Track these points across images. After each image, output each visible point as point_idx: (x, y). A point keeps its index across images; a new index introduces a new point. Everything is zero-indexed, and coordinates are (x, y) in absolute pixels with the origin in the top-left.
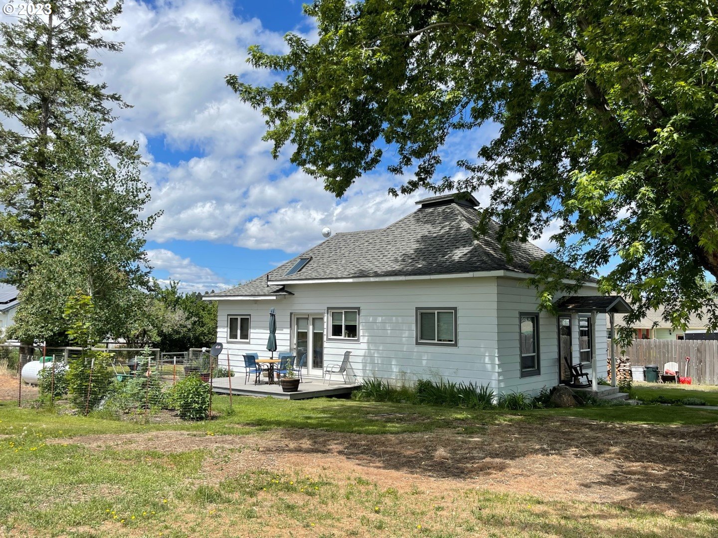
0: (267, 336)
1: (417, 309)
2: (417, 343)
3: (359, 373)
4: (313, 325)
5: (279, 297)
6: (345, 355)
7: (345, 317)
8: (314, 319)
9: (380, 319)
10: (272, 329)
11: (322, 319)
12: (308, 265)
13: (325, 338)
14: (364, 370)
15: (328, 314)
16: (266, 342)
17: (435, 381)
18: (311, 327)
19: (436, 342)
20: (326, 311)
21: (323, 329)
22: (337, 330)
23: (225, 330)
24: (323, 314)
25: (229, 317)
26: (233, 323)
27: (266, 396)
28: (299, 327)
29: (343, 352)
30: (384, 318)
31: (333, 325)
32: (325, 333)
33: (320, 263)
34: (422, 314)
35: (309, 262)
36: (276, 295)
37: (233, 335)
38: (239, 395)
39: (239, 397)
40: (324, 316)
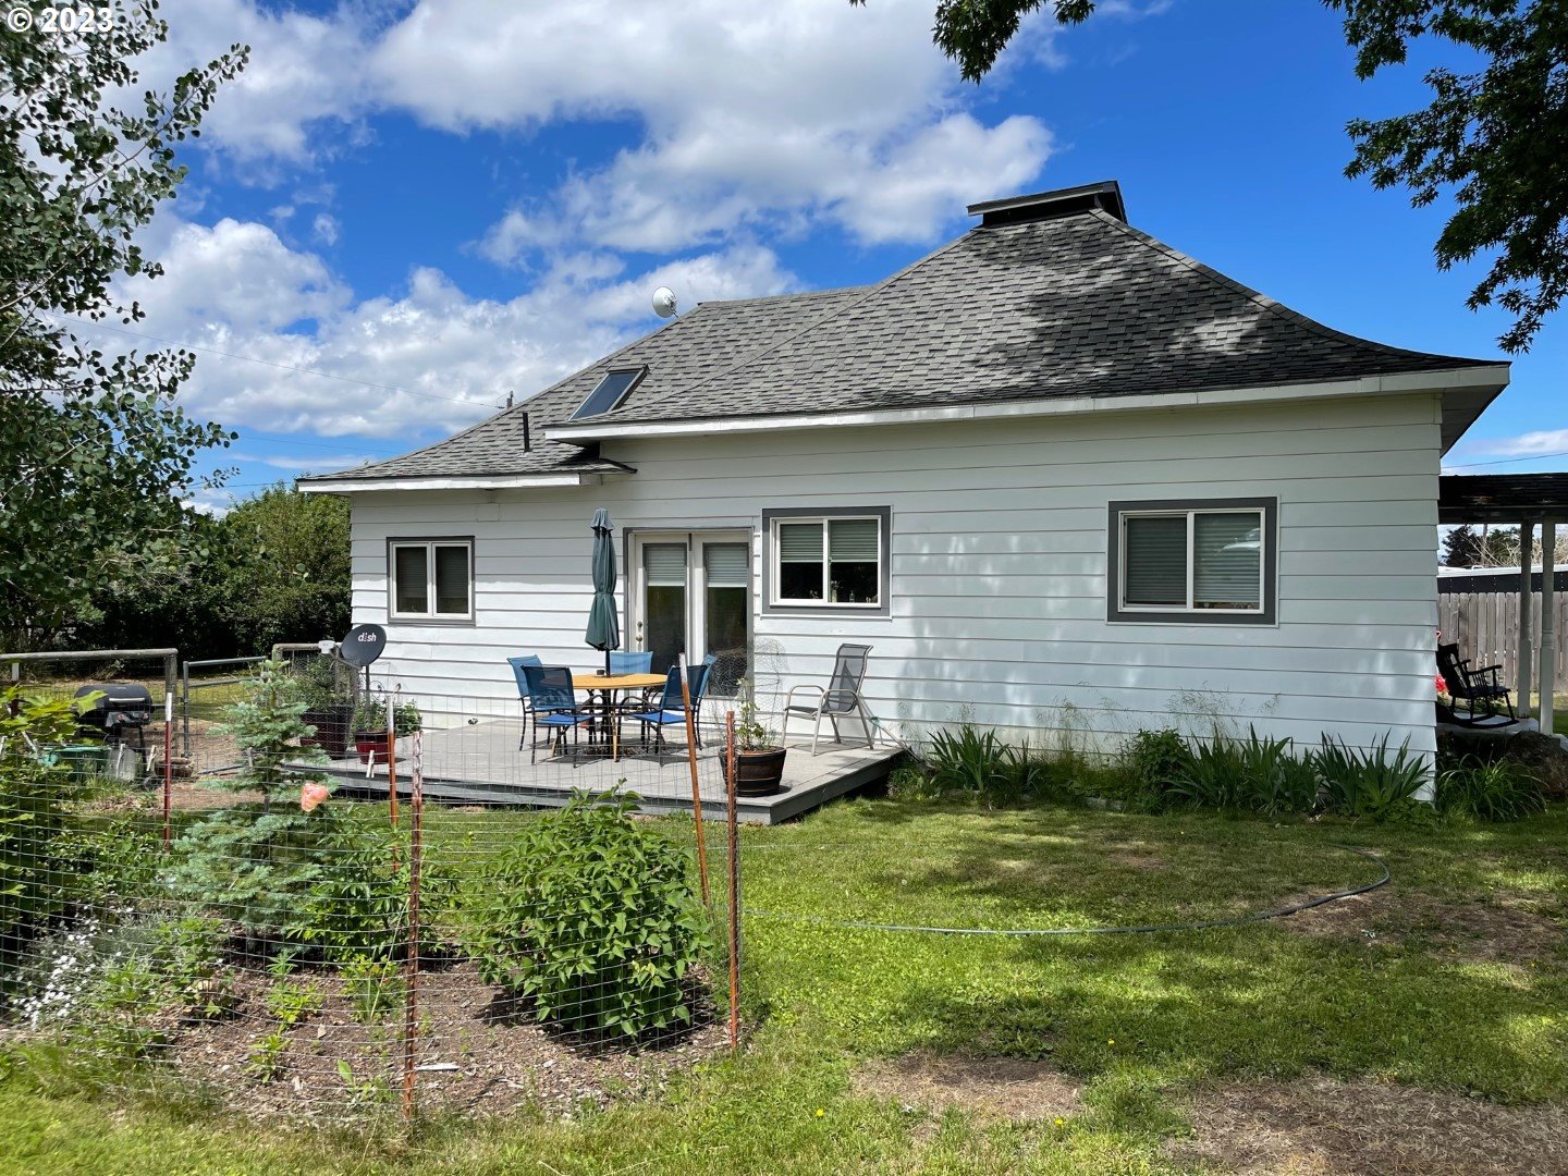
0: (588, 602)
1: (1114, 507)
2: (1114, 615)
3: (886, 711)
4: (706, 564)
5: (588, 479)
6: (838, 656)
7: (830, 537)
8: (707, 547)
9: (957, 544)
10: (605, 579)
11: (746, 547)
12: (639, 389)
13: (757, 605)
14: (904, 702)
15: (766, 529)
16: (584, 621)
17: (1196, 734)
18: (699, 572)
19: (1189, 608)
20: (759, 523)
21: (750, 578)
22: (800, 580)
23: (382, 584)
24: (748, 530)
25: (394, 546)
26: (406, 565)
27: (666, 811)
28: (652, 575)
29: (832, 647)
30: (974, 540)
31: (783, 565)
32: (758, 588)
33: (708, 377)
34: (1131, 522)
35: (643, 377)
36: (579, 472)
37: (410, 600)
38: (540, 807)
39: (543, 813)
40: (752, 537)
